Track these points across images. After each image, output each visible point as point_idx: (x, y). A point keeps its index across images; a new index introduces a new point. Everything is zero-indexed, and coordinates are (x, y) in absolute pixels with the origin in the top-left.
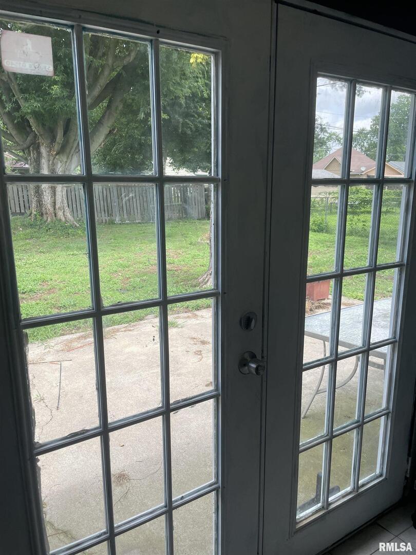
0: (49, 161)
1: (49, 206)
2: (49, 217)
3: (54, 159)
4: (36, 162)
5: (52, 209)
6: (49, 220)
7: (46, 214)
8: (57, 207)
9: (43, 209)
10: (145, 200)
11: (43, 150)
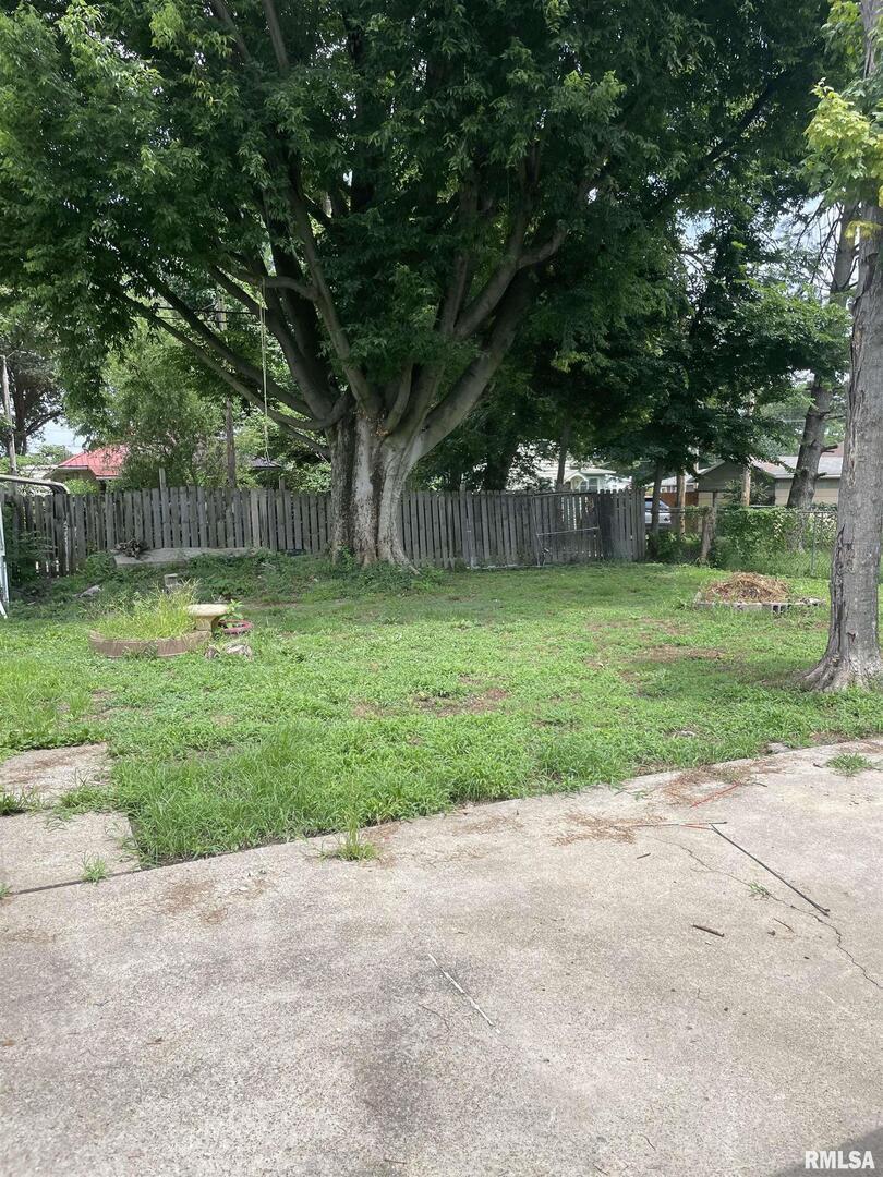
0: (371, 448)
1: (367, 534)
2: (366, 558)
3: (380, 446)
4: (347, 451)
5: (371, 541)
6: (367, 561)
7: (362, 550)
8: (381, 537)
9: (356, 540)
10: (526, 522)
11: (363, 429)
